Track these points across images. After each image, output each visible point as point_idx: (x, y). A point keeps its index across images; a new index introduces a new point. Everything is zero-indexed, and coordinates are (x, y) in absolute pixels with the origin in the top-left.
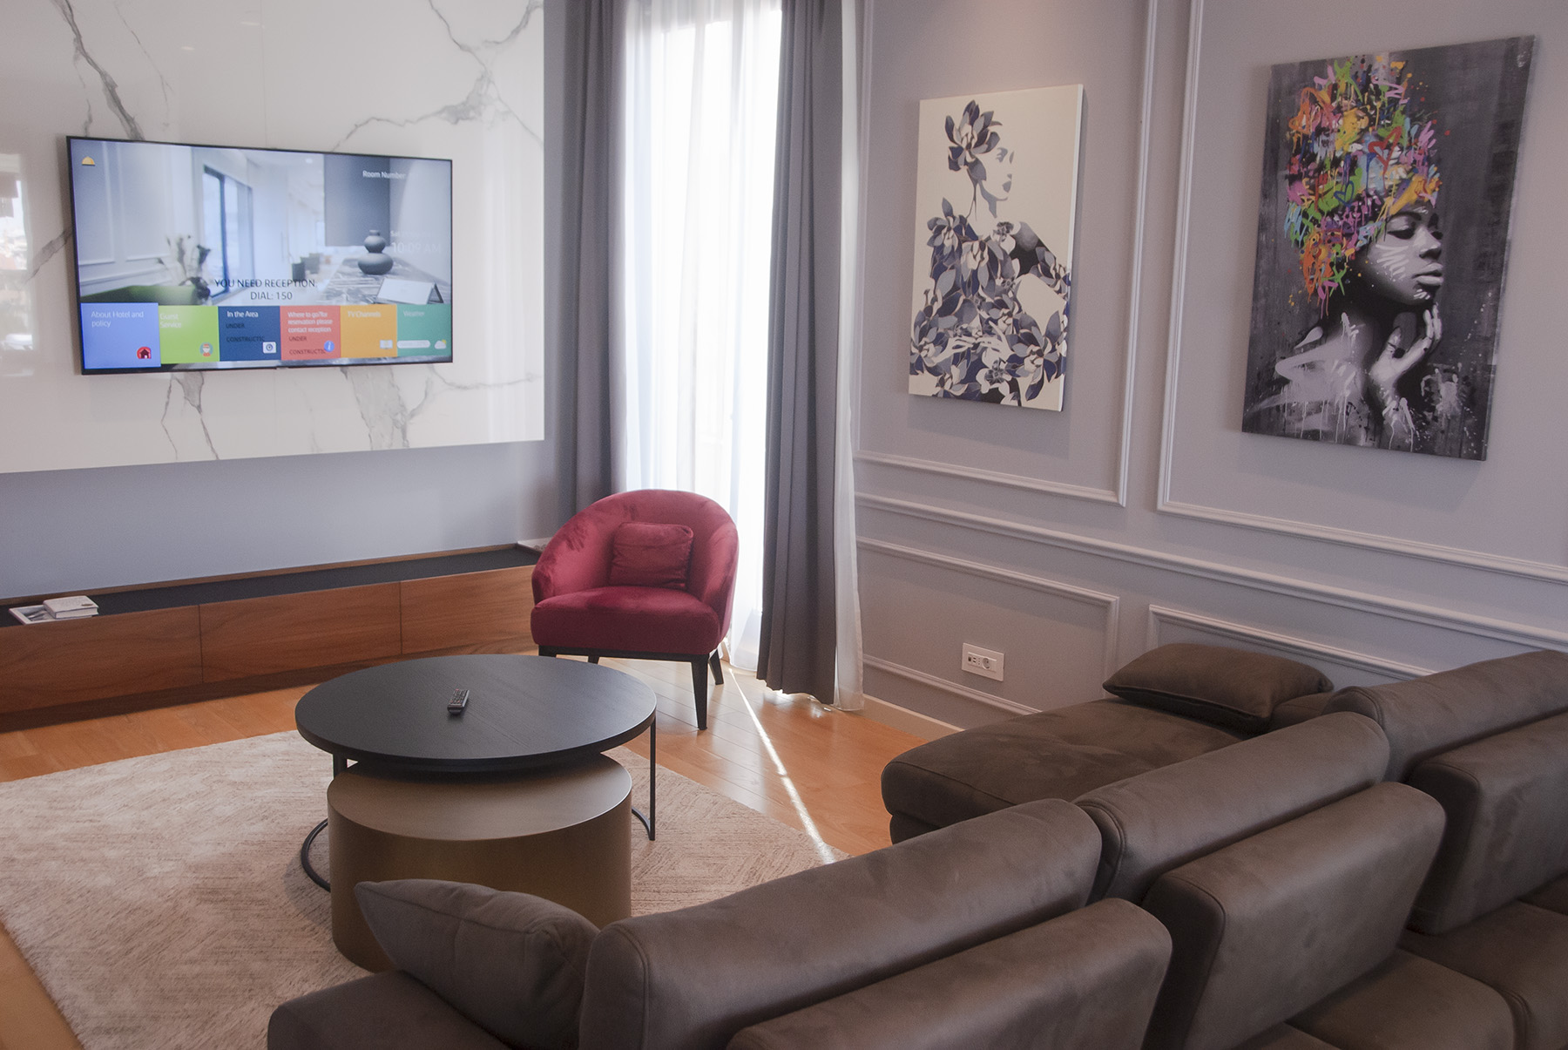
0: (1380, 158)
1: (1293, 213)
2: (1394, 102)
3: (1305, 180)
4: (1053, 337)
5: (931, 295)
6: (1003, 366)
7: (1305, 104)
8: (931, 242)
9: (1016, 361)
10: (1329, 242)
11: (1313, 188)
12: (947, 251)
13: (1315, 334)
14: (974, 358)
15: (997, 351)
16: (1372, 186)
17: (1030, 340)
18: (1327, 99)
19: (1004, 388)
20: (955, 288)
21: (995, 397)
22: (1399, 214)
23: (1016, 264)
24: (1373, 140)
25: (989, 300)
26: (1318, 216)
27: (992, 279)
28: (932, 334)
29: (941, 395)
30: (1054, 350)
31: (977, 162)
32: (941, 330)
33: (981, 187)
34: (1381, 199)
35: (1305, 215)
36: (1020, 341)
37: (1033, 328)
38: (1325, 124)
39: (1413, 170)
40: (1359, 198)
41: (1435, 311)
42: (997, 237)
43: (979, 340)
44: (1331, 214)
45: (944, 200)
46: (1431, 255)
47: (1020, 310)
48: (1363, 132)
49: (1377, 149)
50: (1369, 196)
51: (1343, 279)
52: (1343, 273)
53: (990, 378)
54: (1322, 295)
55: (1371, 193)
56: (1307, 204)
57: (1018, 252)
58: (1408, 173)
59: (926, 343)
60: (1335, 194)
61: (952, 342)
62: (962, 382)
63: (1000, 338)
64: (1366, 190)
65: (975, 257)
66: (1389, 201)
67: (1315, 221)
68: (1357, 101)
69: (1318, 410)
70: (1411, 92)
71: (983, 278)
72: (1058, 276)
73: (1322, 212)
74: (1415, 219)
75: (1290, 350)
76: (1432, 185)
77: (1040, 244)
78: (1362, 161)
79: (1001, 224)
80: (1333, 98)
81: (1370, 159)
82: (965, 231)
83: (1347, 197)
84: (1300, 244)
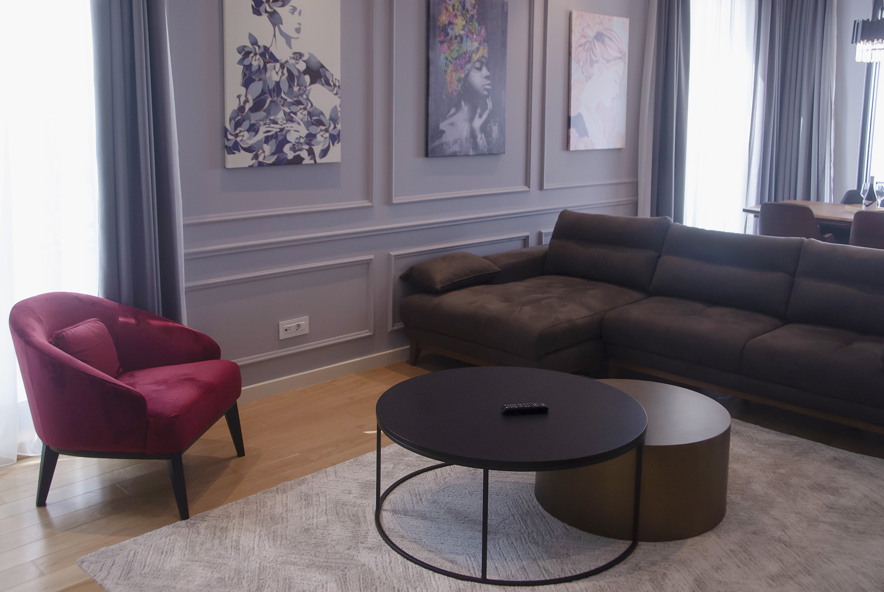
0: (470, 38)
1: (443, 57)
2: (473, 16)
3: (446, 44)
4: (334, 120)
5: (243, 99)
6: (302, 140)
7: (444, 11)
8: (241, 62)
9: (311, 137)
10: (456, 70)
11: (449, 47)
12: (254, 69)
13: (453, 110)
14: (280, 138)
15: (297, 131)
16: (468, 49)
17: (320, 123)
18: (452, 10)
19: (304, 154)
20: (263, 93)
21: (298, 160)
22: (477, 61)
23: (307, 78)
24: (468, 30)
25: (289, 100)
26: (451, 60)
27: (291, 87)
28: (246, 124)
29: (257, 165)
30: (335, 127)
31: (275, 12)
32: (252, 122)
33: (279, 29)
34: (472, 54)
35: (447, 59)
36: (313, 124)
37: (321, 116)
38: (451, 21)
39: (480, 44)
40: (465, 53)
41: (490, 99)
42: (293, 61)
43: (284, 126)
44: (456, 59)
45: (250, 34)
46: (487, 78)
47: (312, 105)
48: (464, 26)
49: (469, 34)
50: (467, 53)
51: (461, 87)
52: (461, 84)
53: (293, 149)
54: (455, 94)
55: (468, 51)
56: (447, 54)
57: (308, 71)
58: (479, 45)
59: (241, 131)
60: (457, 51)
61: (263, 129)
62: (273, 154)
63: (299, 124)
65: (277, 73)
66: (474, 55)
67: (450, 62)
68: (462, 13)
69: (456, 143)
70: (478, 13)
71: (284, 86)
72: (335, 85)
73: (452, 58)
74: (482, 63)
75: (445, 119)
76: (486, 51)
77: (322, 66)
78: (465, 38)
79: (295, 53)
80: (454, 10)
81: (467, 38)
82: (268, 55)
83: (461, 52)
84: (446, 71)
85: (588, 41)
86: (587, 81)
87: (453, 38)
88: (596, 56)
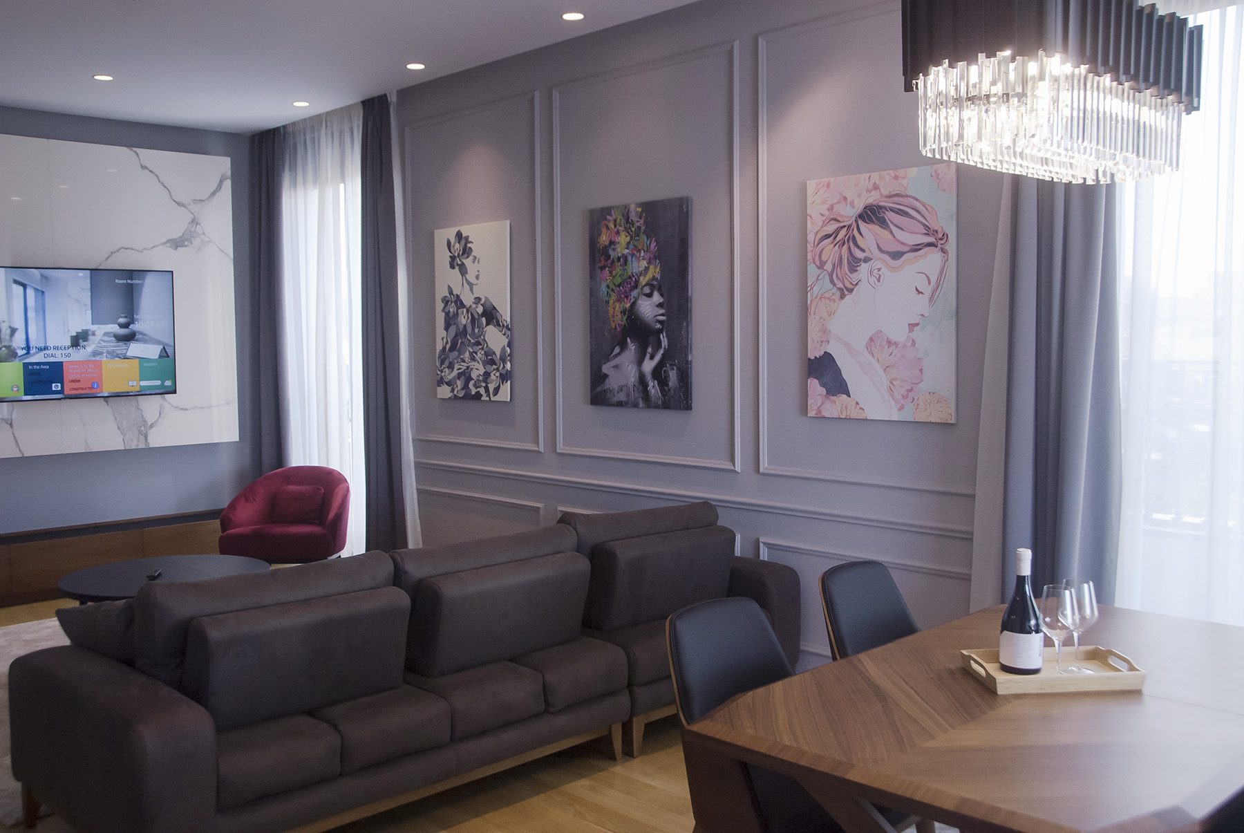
0: (636, 256)
1: (604, 285)
2: (639, 228)
3: (607, 269)
4: (503, 360)
5: (445, 340)
6: (481, 378)
7: (604, 230)
8: (443, 311)
9: (487, 375)
10: (619, 300)
11: (611, 273)
12: (451, 315)
13: (617, 350)
14: (467, 375)
15: (478, 370)
16: (634, 271)
17: (492, 362)
18: (613, 227)
19: (482, 391)
20: (456, 335)
21: (478, 395)
22: (646, 285)
23: (484, 320)
24: (633, 247)
25: (472, 341)
26: (614, 287)
27: (473, 329)
28: (447, 363)
29: (453, 397)
30: (504, 367)
31: (463, 264)
32: (451, 360)
33: (466, 278)
34: (639, 278)
35: (608, 287)
36: (488, 364)
37: (494, 356)
38: (613, 240)
39: (649, 263)
40: (630, 277)
41: (664, 334)
42: (474, 306)
43: (469, 364)
44: (619, 286)
45: (449, 286)
46: (660, 305)
47: (487, 346)
48: (629, 243)
49: (635, 252)
50: (633, 276)
51: (627, 320)
52: (626, 316)
53: (476, 386)
54: (618, 329)
55: (634, 274)
56: (609, 281)
57: (485, 314)
58: (648, 264)
59: (444, 368)
60: (620, 276)
61: (457, 366)
62: (463, 389)
63: (478, 363)
64: (632, 273)
65: (464, 317)
66: (641, 278)
67: (613, 290)
68: (625, 228)
69: (622, 390)
70: (646, 223)
71: (469, 329)
72: (503, 325)
73: (614, 285)
74: (652, 287)
75: (608, 360)
76: (658, 270)
77: (494, 308)
78: (629, 258)
79: (476, 298)
80: (615, 226)
81: (632, 257)
82: (459, 303)
83: (625, 277)
84: (608, 302)
85: (843, 226)
86: (842, 296)
87: (616, 260)
88: (863, 251)
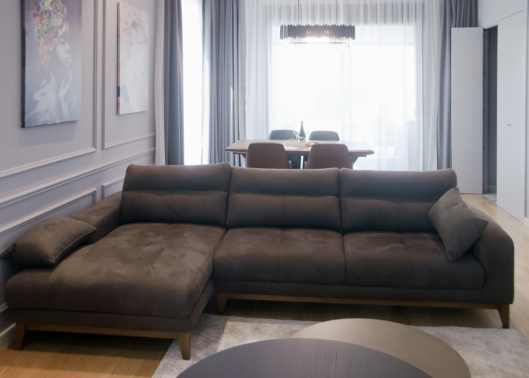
0: (57, 15)
1: (36, 29)
3: (38, 17)
10: (46, 44)
11: (41, 21)
16: (55, 24)
22: (62, 36)
24: (54, 7)
26: (43, 33)
34: (57, 30)
35: (39, 31)
39: (63, 21)
40: (53, 28)
41: (70, 71)
44: (46, 32)
46: (68, 52)
48: (52, 3)
49: (56, 10)
50: (55, 28)
51: (50, 59)
52: (50, 57)
54: (46, 65)
55: (55, 27)
56: (39, 27)
60: (47, 25)
64: (54, 25)
66: (59, 30)
67: (42, 35)
69: (47, 112)
73: (43, 31)
74: (65, 38)
75: (38, 89)
76: (68, 28)
78: (52, 14)
81: (54, 14)
83: (50, 27)
84: (38, 44)
85: (129, 28)
87: (44, 12)
88: (133, 40)
